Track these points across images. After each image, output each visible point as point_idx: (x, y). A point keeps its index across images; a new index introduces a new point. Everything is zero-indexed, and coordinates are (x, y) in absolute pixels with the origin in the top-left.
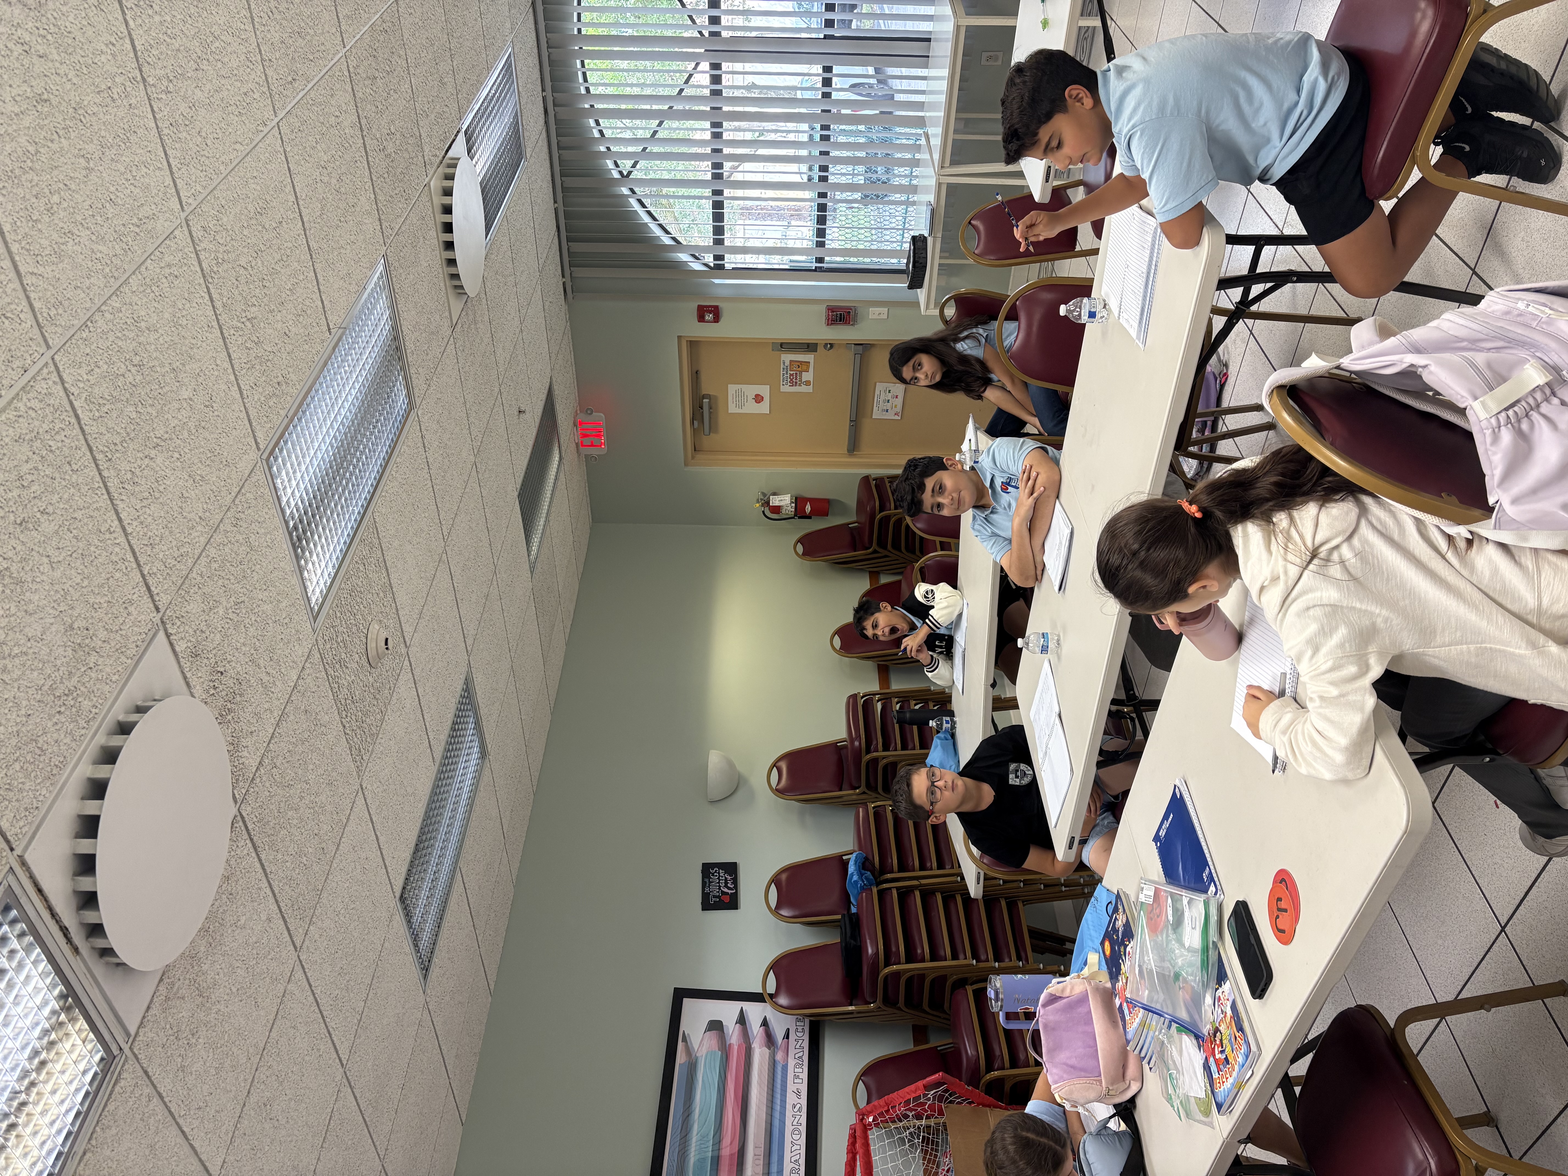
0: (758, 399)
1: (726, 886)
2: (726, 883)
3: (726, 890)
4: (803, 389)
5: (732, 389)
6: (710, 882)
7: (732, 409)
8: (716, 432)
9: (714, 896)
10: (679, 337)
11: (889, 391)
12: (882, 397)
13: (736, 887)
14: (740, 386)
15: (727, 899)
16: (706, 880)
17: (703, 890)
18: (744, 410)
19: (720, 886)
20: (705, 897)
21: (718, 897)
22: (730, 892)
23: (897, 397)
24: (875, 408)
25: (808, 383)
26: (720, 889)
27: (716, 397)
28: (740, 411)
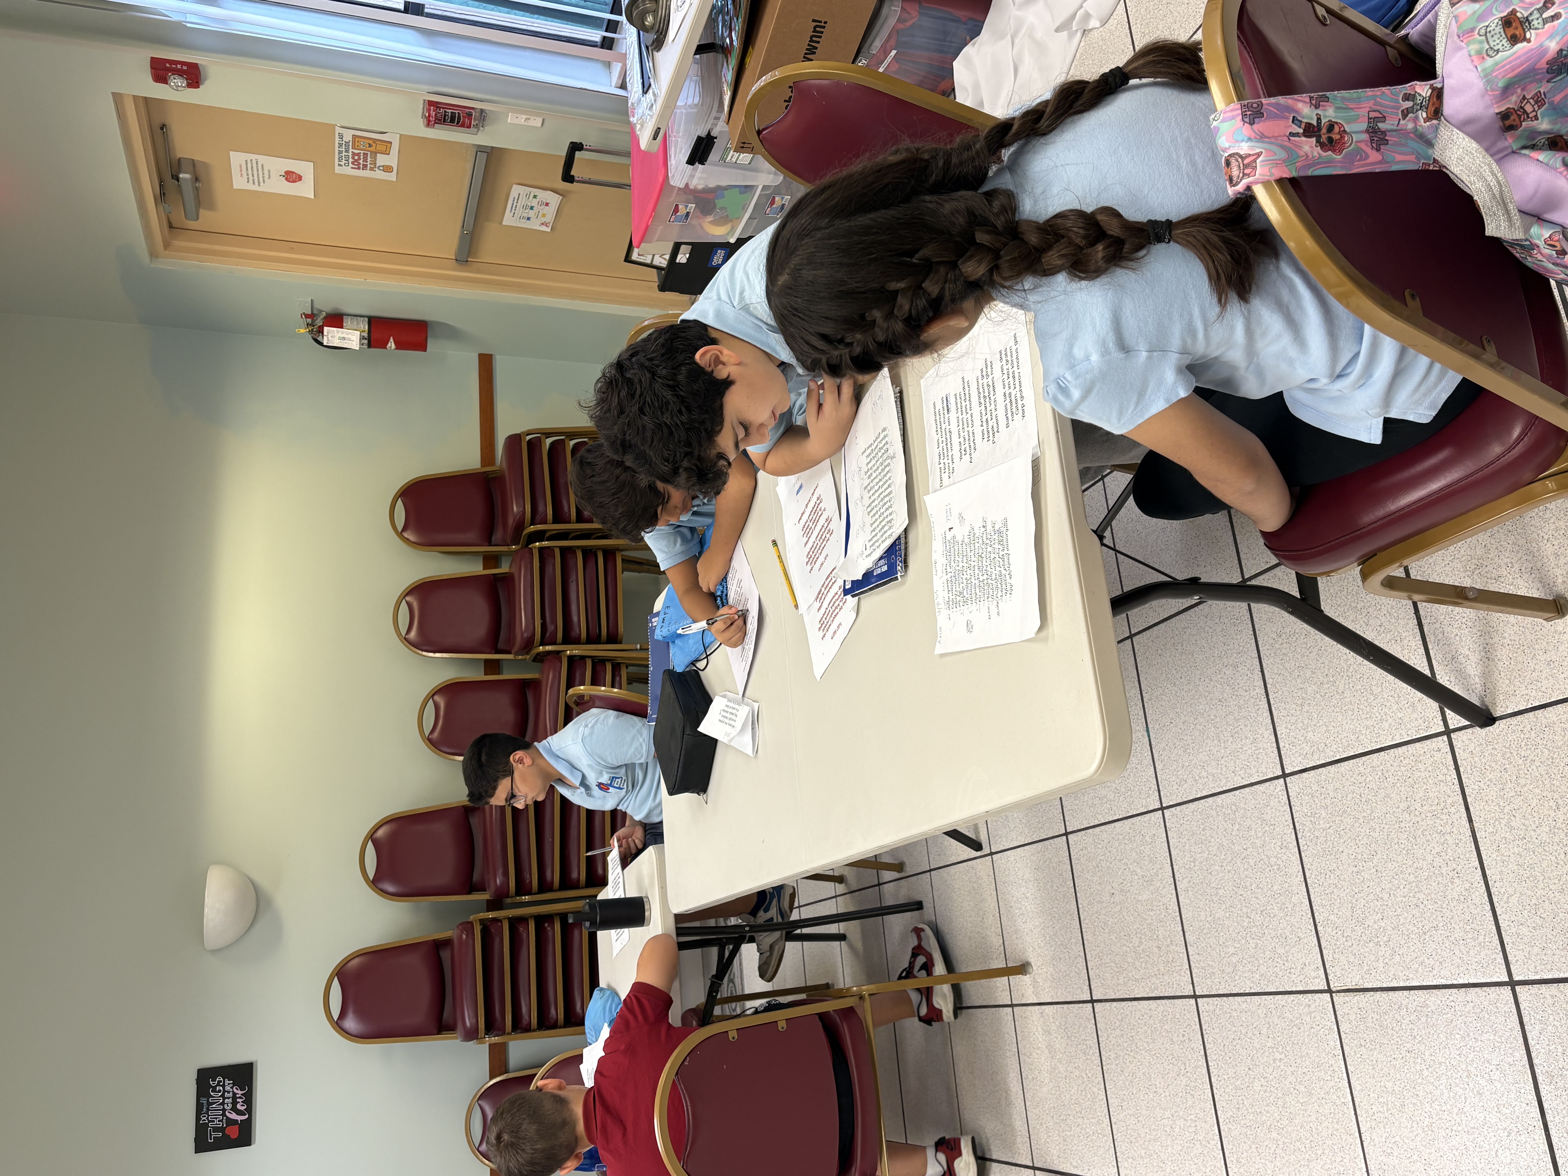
0: (291, 177)
1: (234, 1109)
2: (234, 1103)
3: (233, 1116)
4: (379, 175)
5: (237, 159)
6: (209, 1104)
7: (239, 182)
8: (211, 207)
9: (216, 1130)
10: (118, 98)
11: (535, 197)
12: (522, 201)
13: (249, 1110)
14: (254, 157)
15: (233, 1132)
16: (204, 1101)
17: (198, 1119)
18: (263, 188)
19: (224, 1110)
20: (201, 1131)
21: (221, 1129)
22: (240, 1118)
23: (547, 204)
24: (508, 213)
25: (387, 169)
26: (224, 1115)
27: (206, 165)
28: (255, 188)
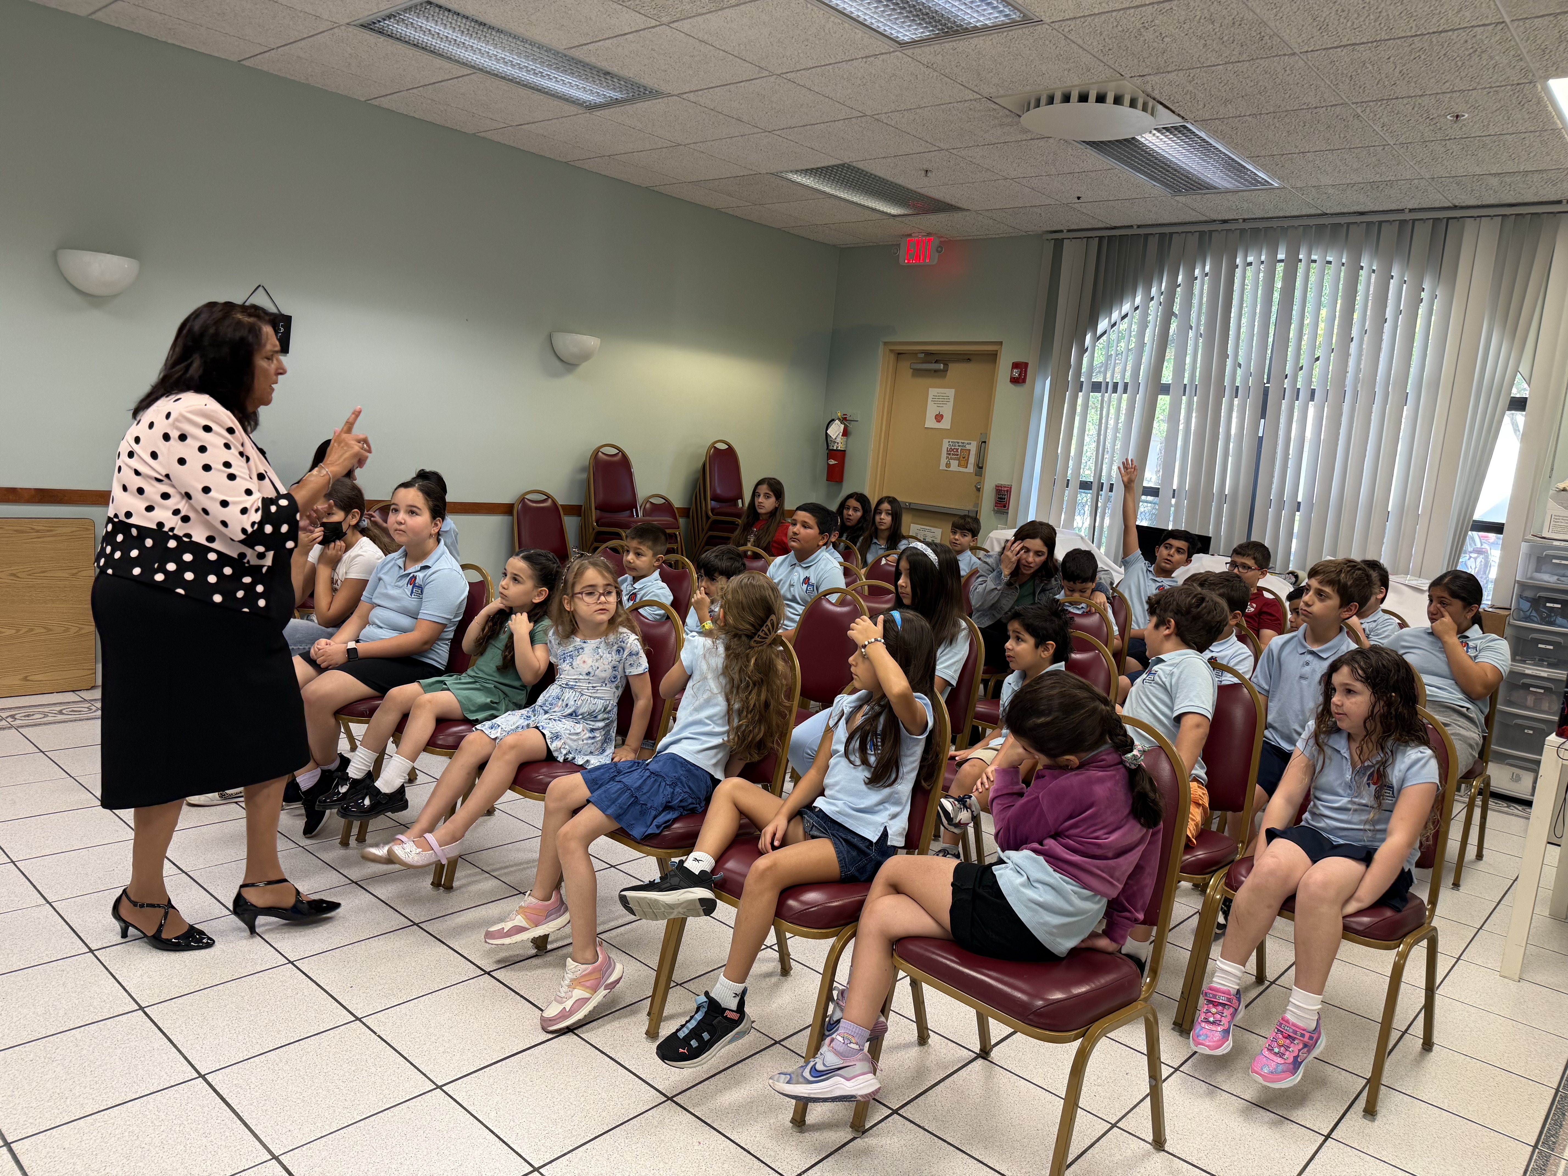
0: (939, 418)
4: (944, 461)
5: (951, 393)
7: (933, 392)
8: (913, 376)
10: (1001, 343)
14: (952, 400)
18: (930, 403)
24: (919, 527)
25: (948, 465)
27: (945, 376)
28: (930, 399)
